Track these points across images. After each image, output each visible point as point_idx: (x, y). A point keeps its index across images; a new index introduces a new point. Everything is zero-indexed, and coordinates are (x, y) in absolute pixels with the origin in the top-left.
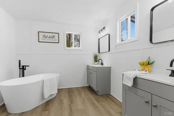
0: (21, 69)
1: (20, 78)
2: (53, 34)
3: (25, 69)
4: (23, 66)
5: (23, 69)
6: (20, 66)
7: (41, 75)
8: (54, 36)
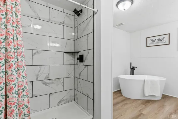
0: (132, 69)
1: (131, 75)
2: (162, 37)
3: (134, 70)
4: (133, 67)
5: (133, 69)
6: (131, 67)
7: (146, 76)
8: (163, 39)
